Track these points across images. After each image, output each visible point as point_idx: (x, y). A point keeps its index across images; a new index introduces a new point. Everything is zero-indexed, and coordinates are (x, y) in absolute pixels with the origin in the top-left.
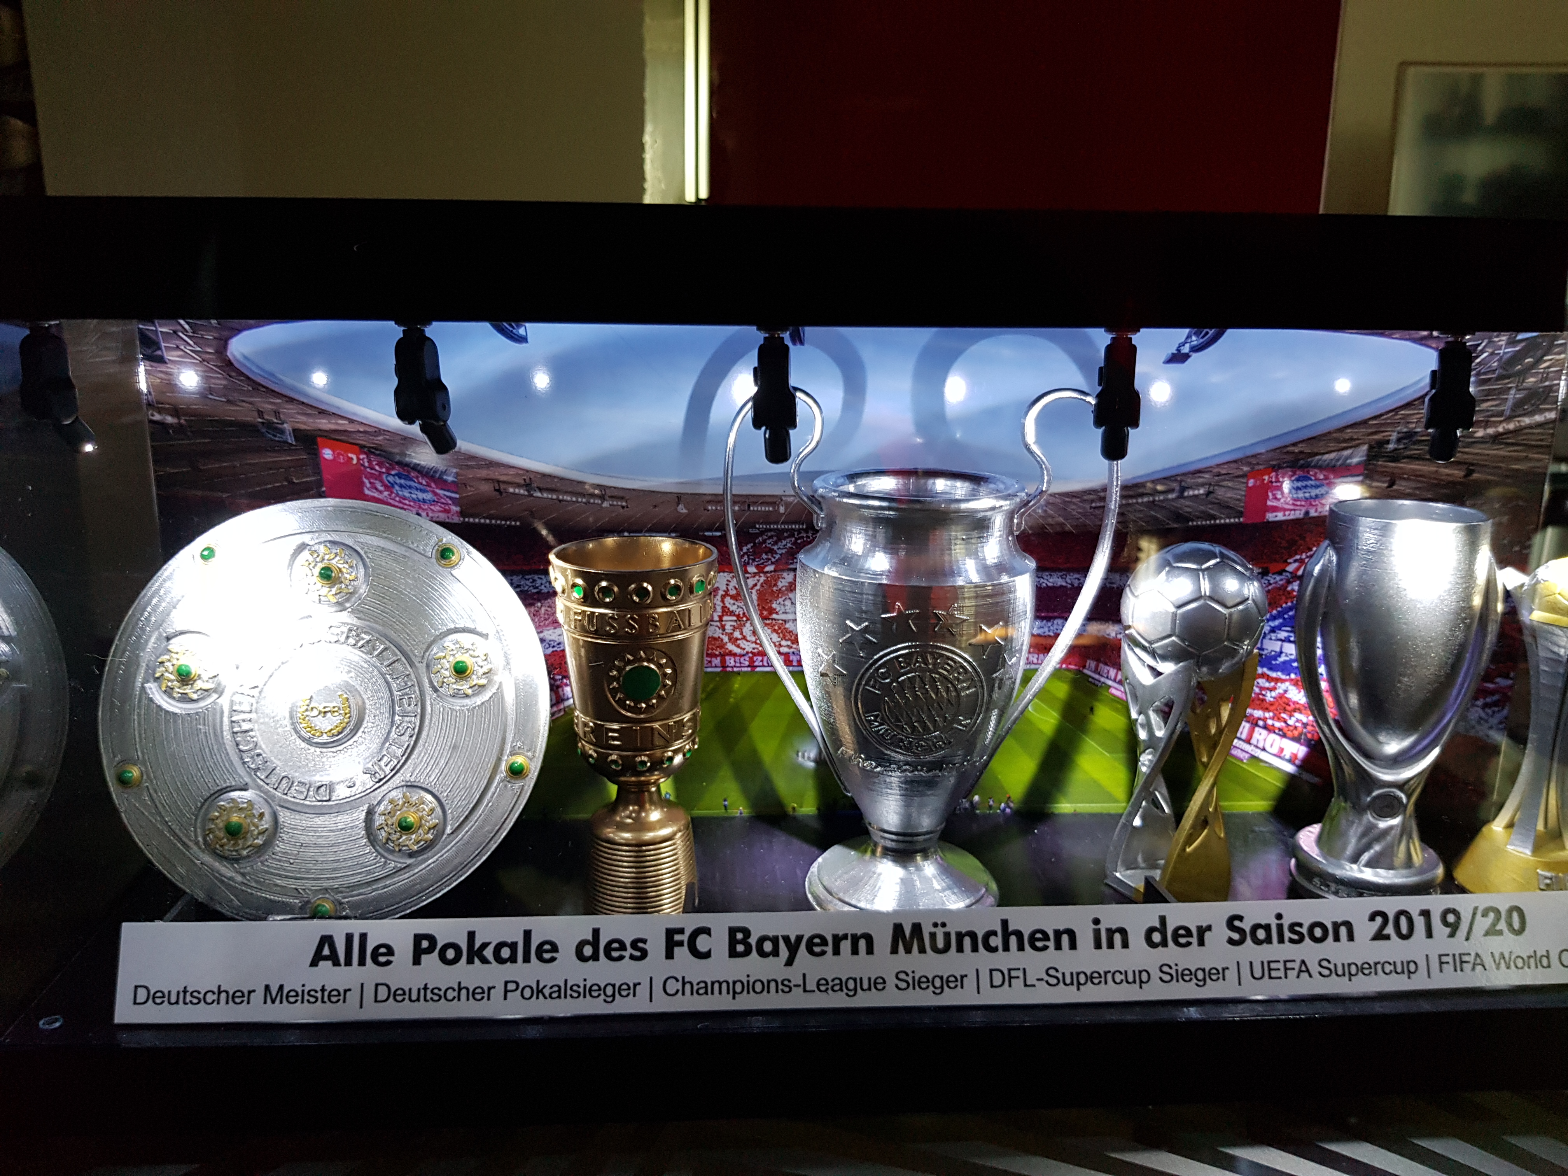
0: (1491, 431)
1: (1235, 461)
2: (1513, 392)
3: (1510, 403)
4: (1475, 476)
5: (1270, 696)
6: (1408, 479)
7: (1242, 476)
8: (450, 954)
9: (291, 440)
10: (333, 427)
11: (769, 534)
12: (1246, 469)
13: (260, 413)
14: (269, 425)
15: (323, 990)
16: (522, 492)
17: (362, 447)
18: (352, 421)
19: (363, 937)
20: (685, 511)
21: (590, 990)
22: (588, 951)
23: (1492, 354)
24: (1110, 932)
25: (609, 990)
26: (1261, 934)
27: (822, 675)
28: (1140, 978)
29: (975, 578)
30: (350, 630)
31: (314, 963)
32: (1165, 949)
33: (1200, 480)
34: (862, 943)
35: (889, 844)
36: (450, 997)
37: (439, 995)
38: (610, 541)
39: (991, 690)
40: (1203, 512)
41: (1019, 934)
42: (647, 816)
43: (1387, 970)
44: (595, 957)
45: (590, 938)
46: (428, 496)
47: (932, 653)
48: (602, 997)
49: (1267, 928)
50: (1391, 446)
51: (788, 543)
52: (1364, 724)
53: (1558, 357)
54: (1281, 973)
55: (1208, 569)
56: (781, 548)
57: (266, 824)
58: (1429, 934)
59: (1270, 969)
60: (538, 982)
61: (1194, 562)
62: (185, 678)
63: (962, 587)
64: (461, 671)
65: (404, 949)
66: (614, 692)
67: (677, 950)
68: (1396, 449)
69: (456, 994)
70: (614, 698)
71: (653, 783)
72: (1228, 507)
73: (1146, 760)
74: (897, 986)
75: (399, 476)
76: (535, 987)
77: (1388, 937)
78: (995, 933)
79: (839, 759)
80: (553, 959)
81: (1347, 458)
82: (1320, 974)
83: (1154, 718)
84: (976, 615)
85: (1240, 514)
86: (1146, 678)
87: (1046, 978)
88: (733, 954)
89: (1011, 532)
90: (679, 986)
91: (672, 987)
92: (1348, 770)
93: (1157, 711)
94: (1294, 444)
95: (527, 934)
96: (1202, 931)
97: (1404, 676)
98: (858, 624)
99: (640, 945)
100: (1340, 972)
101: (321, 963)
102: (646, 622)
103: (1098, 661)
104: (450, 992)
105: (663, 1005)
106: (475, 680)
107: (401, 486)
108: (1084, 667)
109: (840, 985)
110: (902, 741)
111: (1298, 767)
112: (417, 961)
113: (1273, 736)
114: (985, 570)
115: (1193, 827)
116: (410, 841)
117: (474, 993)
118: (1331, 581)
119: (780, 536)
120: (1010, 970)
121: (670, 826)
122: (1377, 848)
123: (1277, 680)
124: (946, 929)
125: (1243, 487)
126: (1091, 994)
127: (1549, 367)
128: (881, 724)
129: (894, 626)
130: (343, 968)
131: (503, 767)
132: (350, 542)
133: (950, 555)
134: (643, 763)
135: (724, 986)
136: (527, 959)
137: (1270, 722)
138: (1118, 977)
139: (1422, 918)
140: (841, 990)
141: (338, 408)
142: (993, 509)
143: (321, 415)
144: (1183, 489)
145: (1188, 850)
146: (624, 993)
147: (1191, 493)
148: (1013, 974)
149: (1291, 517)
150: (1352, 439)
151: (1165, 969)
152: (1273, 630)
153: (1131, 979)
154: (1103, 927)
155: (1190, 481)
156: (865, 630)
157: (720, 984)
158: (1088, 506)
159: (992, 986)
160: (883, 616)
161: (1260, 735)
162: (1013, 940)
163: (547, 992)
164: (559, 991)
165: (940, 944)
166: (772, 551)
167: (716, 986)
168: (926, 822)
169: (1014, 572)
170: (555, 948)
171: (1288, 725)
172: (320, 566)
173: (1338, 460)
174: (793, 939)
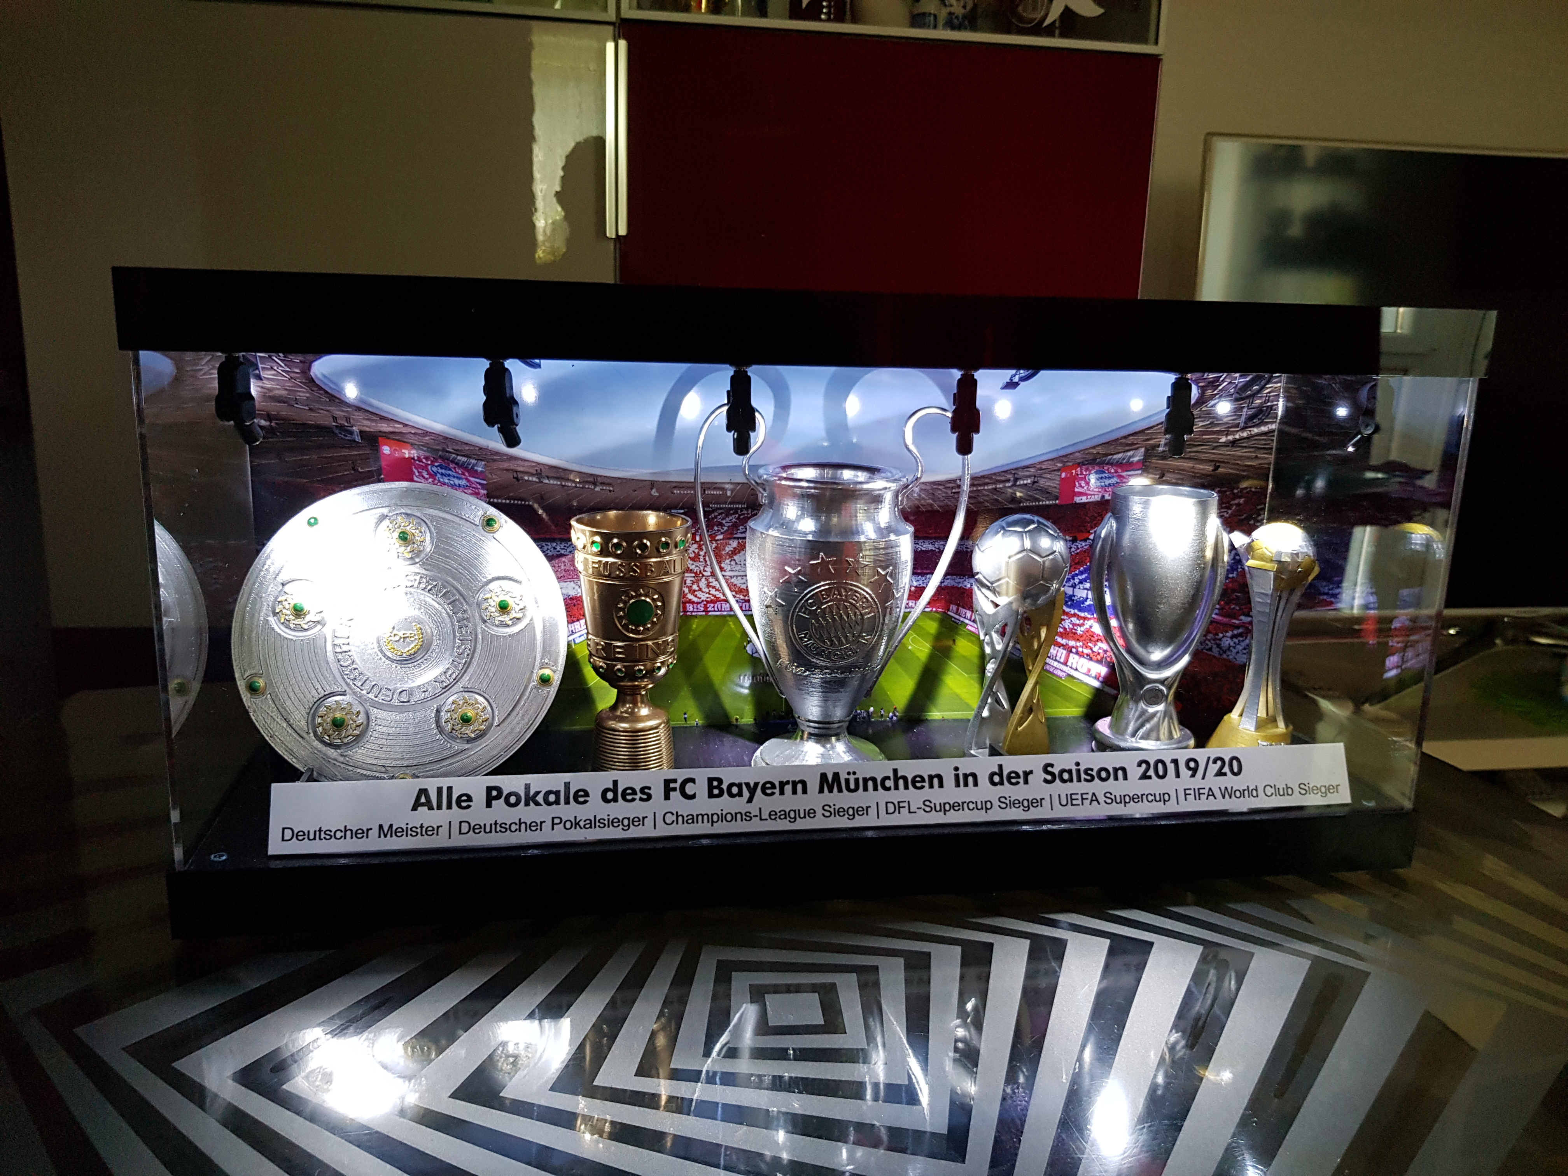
0: (1230, 438)
1: (1052, 460)
2: (1245, 410)
3: (1243, 418)
4: (1221, 470)
5: (1080, 630)
6: (1173, 472)
7: (1058, 470)
8: (513, 800)
9: (358, 439)
10: (391, 429)
11: (720, 511)
12: (1059, 465)
13: (335, 419)
14: (341, 427)
15: (422, 827)
16: (534, 479)
17: (412, 444)
18: (405, 425)
19: (450, 789)
20: (657, 494)
21: (612, 822)
22: (610, 795)
23: (1230, 383)
24: (966, 776)
25: (626, 822)
26: (1066, 776)
27: (767, 607)
28: (986, 806)
29: (873, 535)
30: (421, 577)
31: (414, 808)
32: (1002, 787)
33: (1028, 473)
34: (799, 786)
35: (812, 731)
36: (513, 829)
37: (505, 828)
38: (612, 514)
39: (884, 616)
40: (1031, 496)
41: (905, 778)
42: (639, 711)
43: (1150, 799)
44: (615, 800)
45: (611, 787)
46: (463, 482)
47: (845, 589)
48: (621, 827)
49: (1070, 772)
50: (1161, 449)
51: (733, 518)
52: (1139, 641)
53: (1276, 385)
54: (1079, 802)
55: (1029, 531)
56: (727, 522)
57: (361, 719)
58: (1178, 775)
59: (1072, 800)
60: (575, 817)
61: (1020, 526)
62: (298, 612)
63: (865, 542)
64: (504, 608)
65: (479, 797)
66: (620, 619)
67: (671, 793)
68: (1164, 451)
69: (517, 827)
70: (620, 624)
71: (644, 687)
72: (1048, 493)
73: (991, 667)
74: (823, 815)
75: (441, 467)
76: (573, 821)
77: (1150, 777)
78: (888, 778)
79: (777, 668)
80: (585, 802)
81: (1131, 457)
82: (1105, 802)
83: (995, 637)
84: (875, 561)
85: (1056, 498)
86: (990, 609)
87: (923, 807)
88: (711, 795)
89: (896, 505)
90: (674, 818)
91: (670, 818)
92: (1127, 672)
93: (996, 632)
94: (1094, 447)
95: (567, 785)
96: (1027, 774)
97: (1160, 604)
98: (794, 569)
99: (646, 791)
100: (1118, 801)
101: (419, 808)
102: (645, 567)
103: (958, 605)
104: (513, 825)
105: (663, 831)
106: (513, 615)
107: (442, 474)
108: (948, 610)
109: (786, 815)
110: (824, 651)
111: (1102, 682)
112: (489, 805)
113: (1082, 659)
114: (878, 530)
115: (1023, 712)
116: (469, 731)
117: (530, 826)
118: (1112, 540)
119: (728, 513)
120: (899, 802)
121: (658, 719)
122: (1148, 726)
123: (1085, 618)
124: (856, 776)
125: (1058, 478)
126: (953, 817)
127: (1269, 392)
128: (809, 640)
129: (819, 570)
130: (436, 811)
131: (535, 677)
132: (419, 514)
133: (856, 520)
134: (641, 670)
135: (706, 817)
136: (567, 802)
137: (1080, 649)
138: (971, 806)
139: (1173, 765)
140: (785, 818)
141: (396, 415)
142: (885, 488)
143: (382, 421)
144: (1016, 480)
145: (1019, 729)
146: (636, 824)
147: (1022, 482)
148: (902, 805)
149: (1092, 500)
150: (1133, 444)
151: (1002, 800)
152: (1081, 582)
153: (979, 807)
154: (961, 772)
155: (1021, 473)
156: (799, 572)
157: (703, 816)
158: (949, 492)
159: (887, 813)
160: (812, 562)
161: (1074, 659)
162: (901, 782)
163: (582, 823)
164: (591, 823)
165: (852, 786)
166: (721, 525)
167: (700, 817)
168: (839, 713)
169: (898, 533)
170: (587, 794)
171: (1093, 652)
172: (400, 530)
173: (1124, 459)
174: (752, 785)
